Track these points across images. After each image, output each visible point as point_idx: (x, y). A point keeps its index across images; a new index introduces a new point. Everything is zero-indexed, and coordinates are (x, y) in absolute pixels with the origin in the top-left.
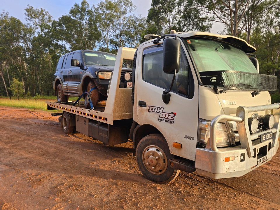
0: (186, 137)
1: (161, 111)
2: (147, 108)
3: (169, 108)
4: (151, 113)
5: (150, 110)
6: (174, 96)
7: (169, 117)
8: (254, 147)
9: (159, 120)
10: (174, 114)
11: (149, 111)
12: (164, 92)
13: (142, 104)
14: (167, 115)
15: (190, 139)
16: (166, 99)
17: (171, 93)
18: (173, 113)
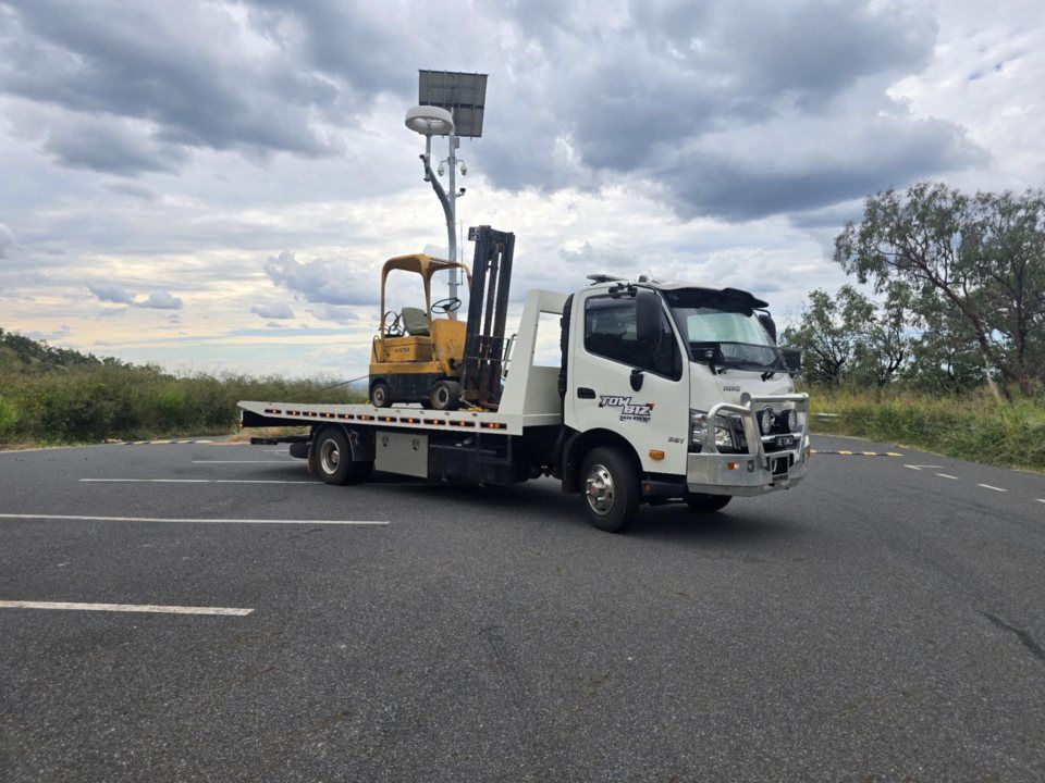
0: (671, 440)
1: (626, 403)
2: (597, 400)
3: (640, 398)
4: (606, 408)
5: (604, 402)
6: (649, 378)
7: (642, 412)
8: (767, 455)
9: (622, 418)
10: (651, 406)
11: (601, 405)
12: (633, 372)
13: (586, 393)
14: (638, 408)
15: (677, 441)
16: (636, 383)
17: (644, 373)
18: (648, 405)
